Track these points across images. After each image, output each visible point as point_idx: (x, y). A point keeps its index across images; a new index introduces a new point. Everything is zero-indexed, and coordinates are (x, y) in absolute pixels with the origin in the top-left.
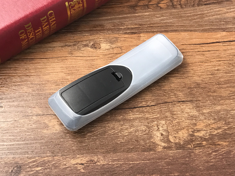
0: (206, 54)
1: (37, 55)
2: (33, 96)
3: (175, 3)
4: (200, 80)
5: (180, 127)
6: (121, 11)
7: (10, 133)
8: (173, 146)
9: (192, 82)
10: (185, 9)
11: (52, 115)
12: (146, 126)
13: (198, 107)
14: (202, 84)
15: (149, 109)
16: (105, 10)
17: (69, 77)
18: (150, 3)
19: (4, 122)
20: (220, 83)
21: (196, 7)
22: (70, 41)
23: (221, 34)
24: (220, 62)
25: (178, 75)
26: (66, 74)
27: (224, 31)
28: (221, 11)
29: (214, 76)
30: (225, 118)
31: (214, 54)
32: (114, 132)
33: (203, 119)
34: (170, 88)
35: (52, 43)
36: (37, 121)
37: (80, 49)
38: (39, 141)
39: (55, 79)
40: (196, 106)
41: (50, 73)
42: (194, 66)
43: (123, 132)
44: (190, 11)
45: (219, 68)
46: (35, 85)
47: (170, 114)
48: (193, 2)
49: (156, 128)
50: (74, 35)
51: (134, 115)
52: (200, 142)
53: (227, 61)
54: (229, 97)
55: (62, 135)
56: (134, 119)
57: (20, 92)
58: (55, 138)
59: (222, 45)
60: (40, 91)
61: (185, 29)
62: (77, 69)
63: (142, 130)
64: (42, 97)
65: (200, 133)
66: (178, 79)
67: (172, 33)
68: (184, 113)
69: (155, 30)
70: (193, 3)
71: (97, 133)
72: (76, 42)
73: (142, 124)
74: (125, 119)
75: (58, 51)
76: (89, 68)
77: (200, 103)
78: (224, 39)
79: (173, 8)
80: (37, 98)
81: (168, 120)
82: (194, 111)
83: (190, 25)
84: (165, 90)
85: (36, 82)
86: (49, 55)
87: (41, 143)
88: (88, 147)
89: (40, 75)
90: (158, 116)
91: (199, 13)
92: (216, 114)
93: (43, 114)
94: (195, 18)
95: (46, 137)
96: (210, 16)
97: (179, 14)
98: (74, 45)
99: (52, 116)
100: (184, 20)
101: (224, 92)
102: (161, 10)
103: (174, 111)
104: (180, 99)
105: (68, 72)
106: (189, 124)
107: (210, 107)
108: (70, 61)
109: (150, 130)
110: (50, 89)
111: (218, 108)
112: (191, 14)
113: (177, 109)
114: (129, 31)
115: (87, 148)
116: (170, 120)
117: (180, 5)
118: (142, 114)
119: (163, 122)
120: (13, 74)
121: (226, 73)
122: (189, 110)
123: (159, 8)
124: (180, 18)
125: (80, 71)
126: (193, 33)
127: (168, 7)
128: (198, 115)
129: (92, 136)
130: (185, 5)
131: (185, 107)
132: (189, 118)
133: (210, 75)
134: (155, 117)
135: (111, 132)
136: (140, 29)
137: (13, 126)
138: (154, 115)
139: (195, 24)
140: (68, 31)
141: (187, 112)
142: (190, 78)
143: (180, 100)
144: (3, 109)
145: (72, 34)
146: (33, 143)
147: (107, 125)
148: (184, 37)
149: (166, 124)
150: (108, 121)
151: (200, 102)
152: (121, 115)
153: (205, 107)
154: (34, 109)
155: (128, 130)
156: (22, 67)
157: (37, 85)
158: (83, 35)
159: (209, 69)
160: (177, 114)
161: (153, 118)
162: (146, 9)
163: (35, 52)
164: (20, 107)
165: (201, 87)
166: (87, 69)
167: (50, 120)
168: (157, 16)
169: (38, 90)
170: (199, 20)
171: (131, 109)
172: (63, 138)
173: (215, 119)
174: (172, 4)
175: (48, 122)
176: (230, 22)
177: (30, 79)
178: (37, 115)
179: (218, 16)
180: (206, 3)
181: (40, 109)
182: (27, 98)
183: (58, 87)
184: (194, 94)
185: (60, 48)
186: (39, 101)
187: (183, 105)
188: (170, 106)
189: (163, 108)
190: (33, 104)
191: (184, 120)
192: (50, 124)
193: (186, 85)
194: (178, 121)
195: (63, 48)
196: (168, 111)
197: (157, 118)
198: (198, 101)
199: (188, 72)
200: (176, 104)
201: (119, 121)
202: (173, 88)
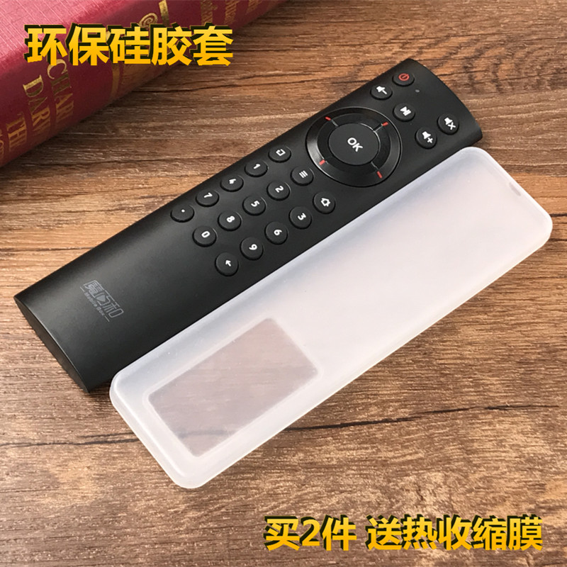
1: (24, 238)
2: (8, 379)
3: (479, 77)
4: (558, 338)
5: (492, 495)
8: (467, 561)
9: (531, 342)
10: (512, 97)
11: (71, 443)
12: (381, 488)
13: (551, 427)
15: (390, 432)
16: (251, 93)
21: (548, 90)
22: (136, 192)
25: (486, 317)
32: (275, 507)
34: (459, 361)
35: (78, 197)
36: (21, 465)
38: (26, 534)
40: (544, 425)
42: (540, 289)
43: (305, 507)
44: (528, 104)
46: (17, 342)
47: (459, 449)
48: (538, 75)
49: (413, 495)
50: (149, 174)
51: (341, 450)
52: (555, 549)
55: (104, 514)
56: (344, 465)
58: (80, 524)
61: (510, 163)
63: (369, 502)
64: (38, 381)
65: (556, 516)
66: (487, 330)
68: (505, 446)
70: (538, 78)
71: (220, 508)
73: (366, 481)
74: (311, 463)
75: (96, 226)
77: (556, 416)
79: (471, 93)
80: (22, 384)
81: (453, 471)
82: (537, 442)
83: (527, 151)
84: (443, 366)
85: (20, 332)
86: (63, 237)
87: (32, 541)
88: (187, 557)
90: (420, 455)
91: (556, 112)
93: (40, 441)
94: (544, 127)
95: (47, 521)
97: (490, 113)
99: (71, 447)
100: (508, 134)
103: (472, 441)
104: (492, 398)
106: (521, 484)
109: (392, 504)
112: (531, 115)
113: (482, 432)
115: (185, 561)
116: (460, 470)
117: (493, 81)
118: (367, 448)
119: (437, 477)
122: (520, 439)
124: (494, 127)
126: (537, 177)
128: (552, 456)
129: (204, 519)
130: (511, 84)
131: (507, 426)
132: (520, 466)
134: (412, 460)
135: (265, 508)
138: (406, 451)
139: (543, 148)
140: (131, 158)
141: (513, 445)
142: (523, 328)
143: (491, 404)
145: (140, 171)
146: (8, 541)
147: (253, 484)
149: (445, 483)
150: (254, 468)
151: (556, 411)
152: (300, 451)
154: (13, 424)
155: (320, 503)
157: (24, 341)
158: (179, 174)
160: (483, 451)
161: (404, 463)
163: (20, 229)
165: (560, 361)
167: (65, 461)
170: (555, 135)
171: (334, 431)
172: (105, 525)
174: (471, 78)
175: (58, 469)
178: (19, 445)
181: (30, 423)
184: (538, 385)
185: (102, 216)
186: (27, 395)
187: (502, 418)
188: (458, 421)
189: (438, 428)
190: (7, 406)
191: (506, 470)
192: (64, 477)
193: (511, 350)
194: (485, 474)
195: (112, 218)
196: (454, 440)
197: (417, 463)
198: (552, 407)
199: (519, 308)
200: (480, 417)
201: (294, 470)
202: (471, 362)
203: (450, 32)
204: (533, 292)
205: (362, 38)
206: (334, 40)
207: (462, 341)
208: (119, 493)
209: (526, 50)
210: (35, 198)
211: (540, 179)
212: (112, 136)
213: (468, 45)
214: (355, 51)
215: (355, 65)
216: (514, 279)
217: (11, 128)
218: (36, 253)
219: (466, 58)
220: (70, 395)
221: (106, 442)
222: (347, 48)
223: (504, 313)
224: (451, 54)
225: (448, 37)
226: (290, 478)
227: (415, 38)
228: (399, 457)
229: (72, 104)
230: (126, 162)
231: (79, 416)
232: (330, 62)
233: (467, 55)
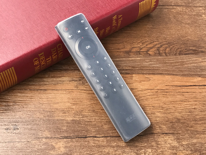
0: (186, 95)
1: (49, 87)
2: (44, 121)
3: (161, 52)
4: (180, 116)
6: (118, 55)
7: (23, 152)
9: (174, 117)
10: (169, 57)
11: (59, 138)
13: (178, 139)
14: (182, 119)
15: (138, 138)
17: (74, 107)
18: (141, 51)
19: (19, 142)
20: (196, 119)
21: (178, 55)
22: (77, 76)
23: (197, 79)
24: (196, 102)
25: (162, 110)
26: (72, 104)
27: (200, 77)
28: (197, 60)
29: (191, 113)
30: (200, 149)
31: (191, 95)
33: (182, 149)
34: (155, 121)
35: (63, 77)
36: (46, 143)
37: (84, 84)
39: (63, 107)
41: (59, 102)
42: (176, 104)
44: (173, 59)
45: (196, 107)
46: (46, 112)
47: (155, 143)
53: (202, 102)
54: (203, 132)
56: (126, 146)
57: (34, 117)
59: (198, 88)
60: (50, 117)
61: (169, 73)
62: (81, 100)
64: (51, 122)
66: (163, 114)
67: (158, 76)
68: (167, 143)
69: (144, 72)
70: (176, 53)
72: (82, 78)
73: (132, 151)
74: (118, 146)
75: (67, 84)
76: (90, 100)
77: (180, 136)
78: (200, 83)
79: (159, 56)
80: (47, 123)
81: (154, 149)
82: (175, 142)
83: (173, 70)
85: (47, 110)
86: (59, 87)
89: (51, 104)
90: (146, 145)
91: (180, 61)
92: (193, 146)
93: (51, 137)
94: (177, 65)
96: (188, 64)
97: (164, 61)
98: (80, 80)
99: (59, 139)
100: (168, 66)
101: (199, 127)
102: (150, 56)
103: (159, 142)
104: (164, 131)
105: (73, 102)
106: (171, 153)
107: (188, 139)
108: (75, 93)
110: (58, 116)
111: (195, 141)
112: (174, 61)
113: (161, 139)
114: (123, 72)
116: (155, 149)
117: (165, 53)
118: (132, 142)
119: (150, 150)
120: (29, 102)
121: (201, 111)
122: (171, 142)
123: (148, 55)
124: (165, 64)
125: (83, 102)
127: (155, 55)
128: (179, 146)
130: (169, 54)
131: (167, 138)
132: (171, 148)
133: (188, 112)
134: (143, 146)
136: (133, 71)
137: (26, 146)
138: (142, 144)
139: (177, 69)
141: (169, 143)
142: (172, 114)
143: (163, 132)
144: (19, 130)
145: (78, 71)
147: (103, 150)
148: (168, 79)
149: (152, 152)
150: (104, 146)
152: (116, 142)
153: (184, 139)
154: (44, 133)
156: (37, 96)
157: (48, 112)
159: (187, 107)
160: (161, 144)
161: (141, 147)
162: (137, 55)
163: (48, 85)
164: (32, 130)
165: (181, 122)
166: (89, 101)
167: (57, 142)
168: (147, 61)
169: (48, 116)
170: (180, 66)
173: (192, 150)
174: (159, 52)
175: (55, 144)
176: (204, 69)
177: (42, 106)
178: (46, 138)
179: (195, 65)
180: (185, 53)
181: (49, 133)
182: (39, 123)
183: (65, 115)
184: (175, 128)
185: (68, 82)
186: (48, 126)
187: (166, 136)
188: (155, 136)
189: (150, 138)
190: (43, 128)
191: (167, 149)
192: (57, 146)
193: (168, 119)
194: (162, 150)
195: (71, 83)
196: (154, 141)
197: (145, 147)
198: (179, 134)
199: (171, 109)
200: (161, 136)
201: (114, 147)
202: (158, 122)
203: (154, 41)
204: (174, 105)
205: (133, 42)
206: (126, 42)
207: (156, 116)
208: (70, 151)
209: (173, 46)
210: (52, 77)
211: (176, 77)
212: (71, 63)
213: (158, 44)
214: (131, 45)
215: (131, 48)
216: (169, 101)
217: (47, 60)
218: (52, 91)
219: (158, 47)
220: (59, 126)
221: (67, 138)
222: (129, 44)
223: (167, 110)
224: (154, 46)
225: (154, 42)
226: (113, 149)
227: (146, 42)
228: (140, 145)
229: (62, 55)
230: (74, 69)
231: (61, 131)
232: (125, 47)
233: (158, 46)
